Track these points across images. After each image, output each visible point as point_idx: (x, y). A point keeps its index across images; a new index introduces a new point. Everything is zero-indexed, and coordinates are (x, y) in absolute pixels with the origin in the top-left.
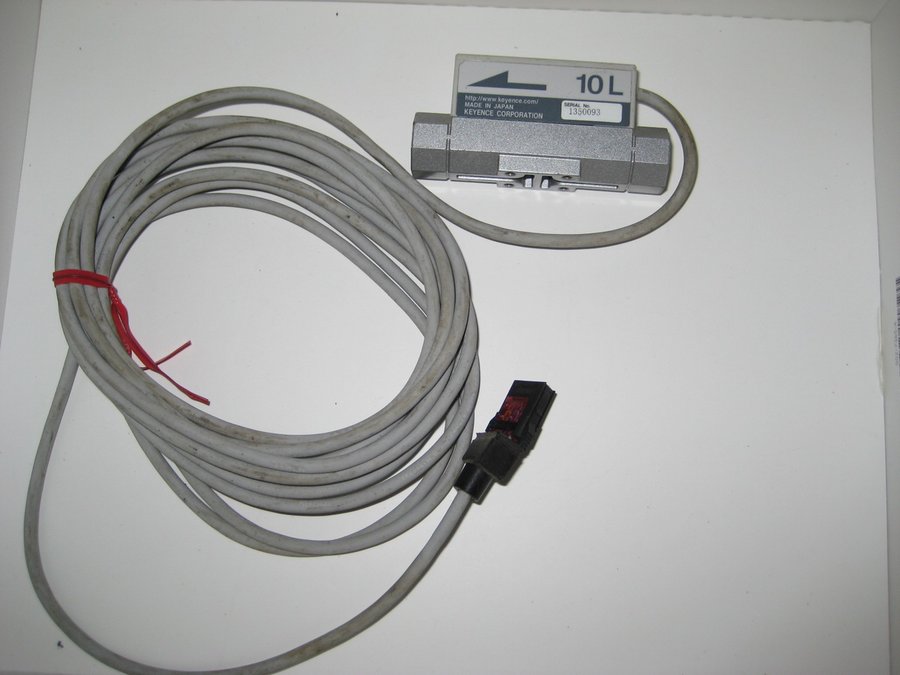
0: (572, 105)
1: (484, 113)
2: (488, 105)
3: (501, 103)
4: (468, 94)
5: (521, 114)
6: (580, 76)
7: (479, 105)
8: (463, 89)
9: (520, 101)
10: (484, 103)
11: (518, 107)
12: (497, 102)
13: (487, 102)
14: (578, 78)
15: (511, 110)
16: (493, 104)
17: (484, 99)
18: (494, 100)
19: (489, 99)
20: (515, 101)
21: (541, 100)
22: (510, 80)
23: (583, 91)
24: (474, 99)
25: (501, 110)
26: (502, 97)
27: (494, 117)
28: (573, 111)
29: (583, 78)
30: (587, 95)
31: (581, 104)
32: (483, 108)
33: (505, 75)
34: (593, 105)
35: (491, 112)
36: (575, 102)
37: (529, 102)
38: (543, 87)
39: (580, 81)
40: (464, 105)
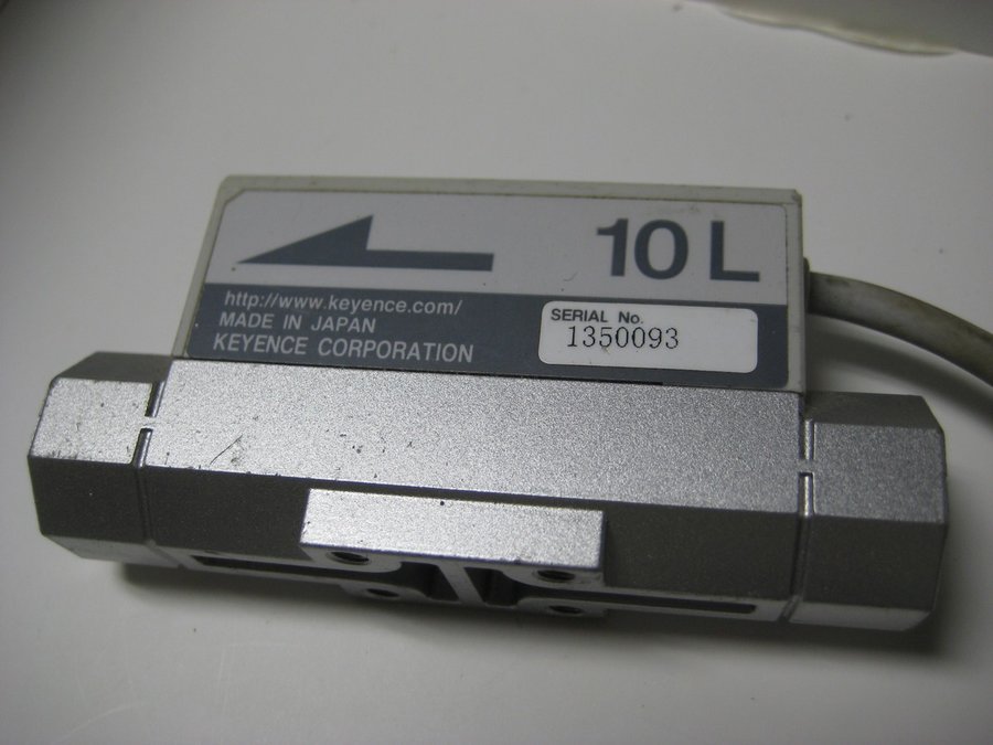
0: (581, 315)
1: (275, 345)
2: (293, 322)
3: (336, 314)
4: (236, 289)
5: (397, 348)
6: (609, 223)
7: (265, 321)
8: (218, 276)
9: (401, 306)
10: (280, 314)
11: (391, 326)
12: (324, 312)
13: (291, 311)
14: (602, 232)
15: (365, 336)
16: (310, 317)
17: (285, 303)
18: (316, 303)
19: (300, 303)
20: (384, 306)
21: (473, 301)
22: (376, 242)
23: (618, 269)
24: (251, 301)
25: (334, 336)
26: (341, 293)
27: (311, 360)
28: (581, 336)
29: (618, 230)
30: (633, 277)
31: (611, 311)
32: (277, 330)
33: (362, 227)
34: (651, 317)
35: (300, 342)
36: (589, 307)
37: (430, 308)
38: (482, 262)
39: (609, 240)
40: (218, 323)
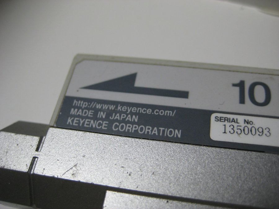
0: (228, 120)
1: (94, 124)
2: (102, 115)
3: (121, 113)
4: (78, 99)
5: (147, 129)
6: (237, 81)
7: (90, 113)
8: (71, 93)
9: (149, 111)
10: (96, 111)
11: (145, 120)
12: (116, 112)
13: (101, 110)
14: (234, 85)
15: (133, 123)
16: (109, 113)
17: (99, 106)
18: (112, 107)
19: (105, 107)
20: (142, 111)
21: (181, 111)
22: (138, 83)
23: (242, 101)
24: (84, 105)
25: (120, 122)
26: (123, 104)
27: (109, 132)
28: (228, 129)
29: (241, 85)
30: (249, 106)
31: (241, 119)
32: (95, 118)
33: (133, 77)
34: (258, 122)
35: (105, 124)
36: (231, 117)
37: (162, 113)
38: (184, 95)
39: (237, 89)
40: (70, 113)
